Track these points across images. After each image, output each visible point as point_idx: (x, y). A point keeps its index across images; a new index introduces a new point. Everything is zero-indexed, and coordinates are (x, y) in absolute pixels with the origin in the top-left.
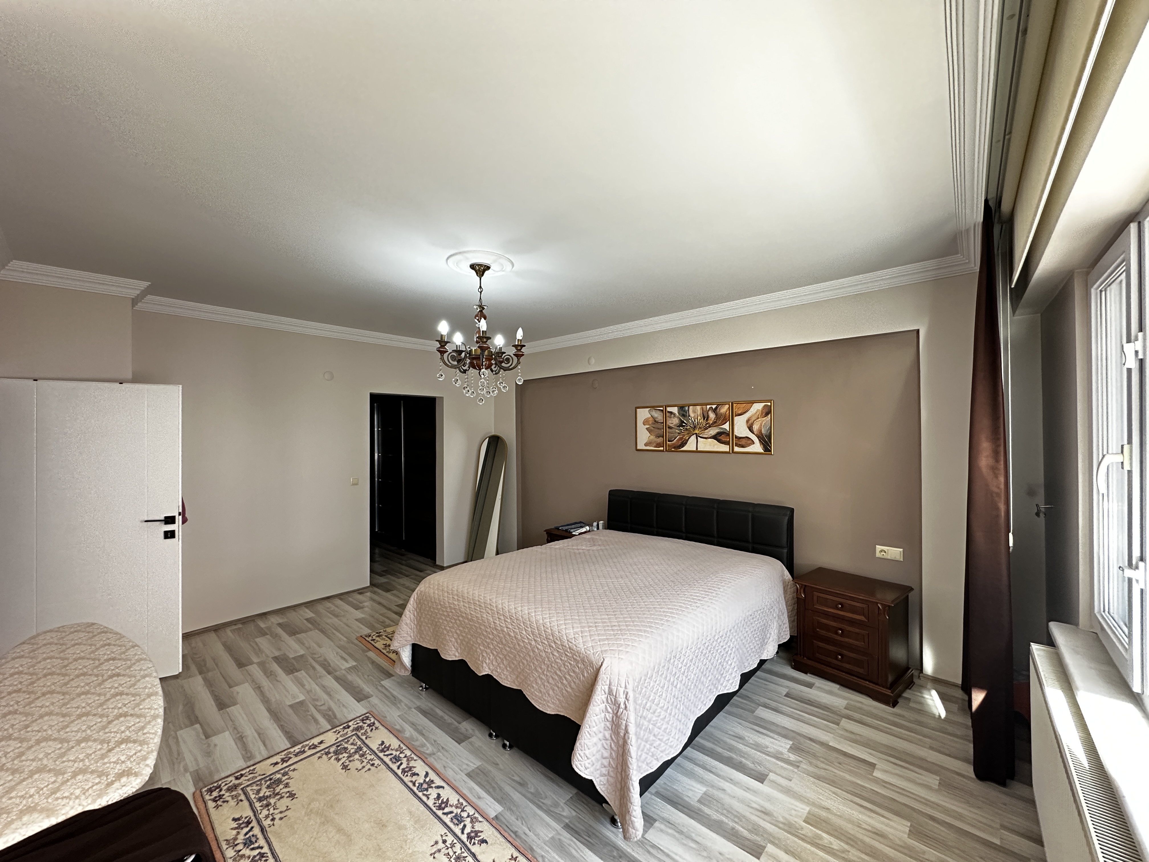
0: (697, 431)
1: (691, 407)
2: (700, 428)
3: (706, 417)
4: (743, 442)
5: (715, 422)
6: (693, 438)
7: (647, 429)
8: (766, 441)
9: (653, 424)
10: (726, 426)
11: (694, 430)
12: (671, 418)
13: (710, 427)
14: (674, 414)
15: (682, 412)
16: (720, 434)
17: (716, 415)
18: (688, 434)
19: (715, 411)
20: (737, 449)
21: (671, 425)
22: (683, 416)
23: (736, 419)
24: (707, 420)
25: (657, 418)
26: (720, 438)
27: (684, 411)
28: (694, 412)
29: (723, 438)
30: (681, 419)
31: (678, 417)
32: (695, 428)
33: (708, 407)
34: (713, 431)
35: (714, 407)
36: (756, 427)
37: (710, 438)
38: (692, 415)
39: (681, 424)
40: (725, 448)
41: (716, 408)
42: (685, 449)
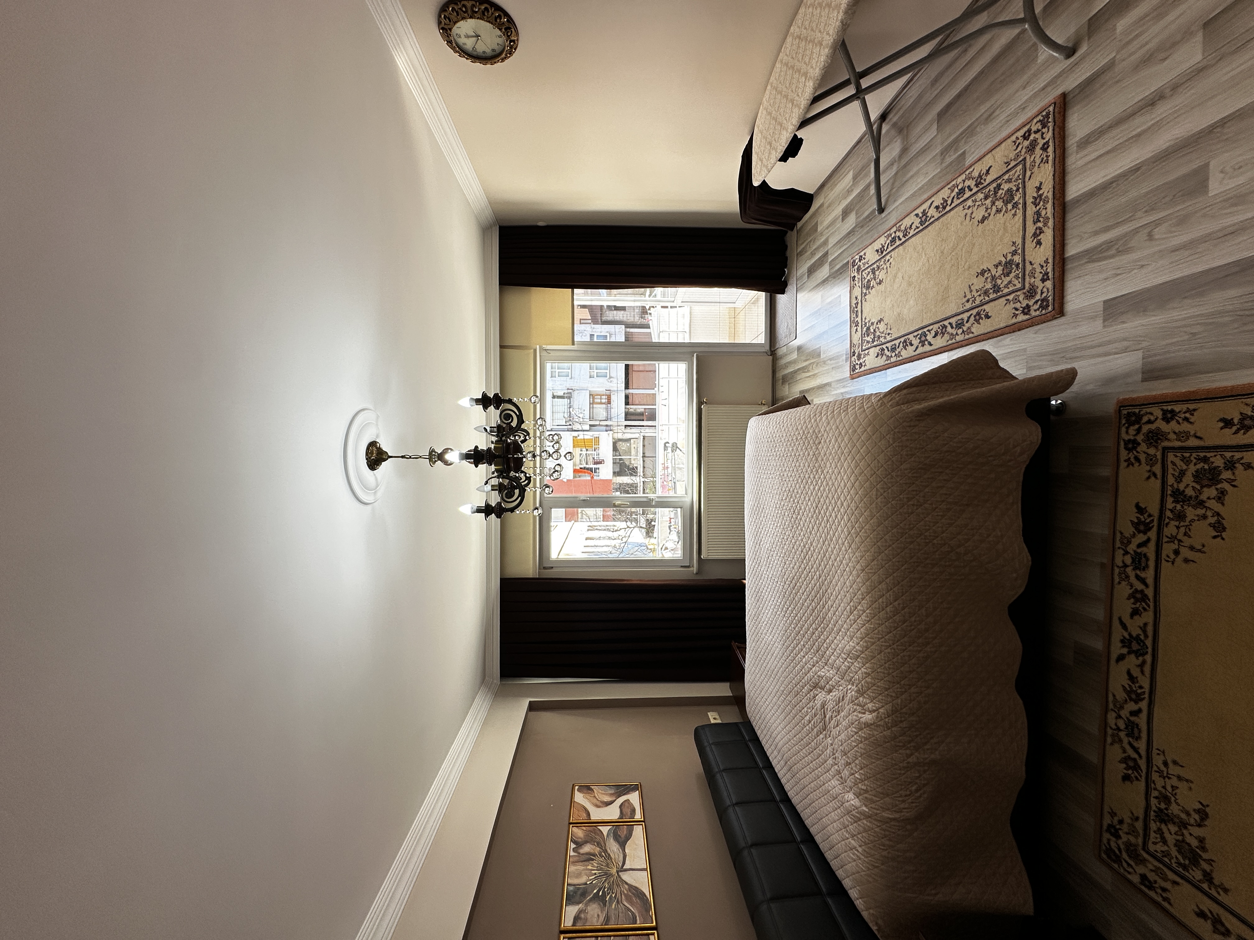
0: (614, 871)
1: (570, 881)
2: (607, 865)
3: (589, 858)
4: (628, 811)
5: (599, 844)
6: (625, 876)
8: (622, 790)
10: (605, 830)
11: (611, 875)
12: (586, 919)
13: (605, 851)
14: (580, 912)
15: (577, 898)
16: (617, 838)
17: (586, 842)
18: (618, 885)
19: (579, 845)
20: (638, 816)
21: (602, 919)
22: (584, 894)
23: (594, 817)
24: (594, 855)
26: (623, 836)
27: (575, 892)
28: (579, 875)
29: (623, 831)
30: (591, 900)
31: (586, 905)
32: (608, 875)
33: (572, 854)
34: (613, 847)
35: (573, 846)
36: (607, 799)
37: (624, 850)
38: (583, 879)
39: (600, 899)
40: (638, 832)
41: (575, 842)
42: (646, 890)
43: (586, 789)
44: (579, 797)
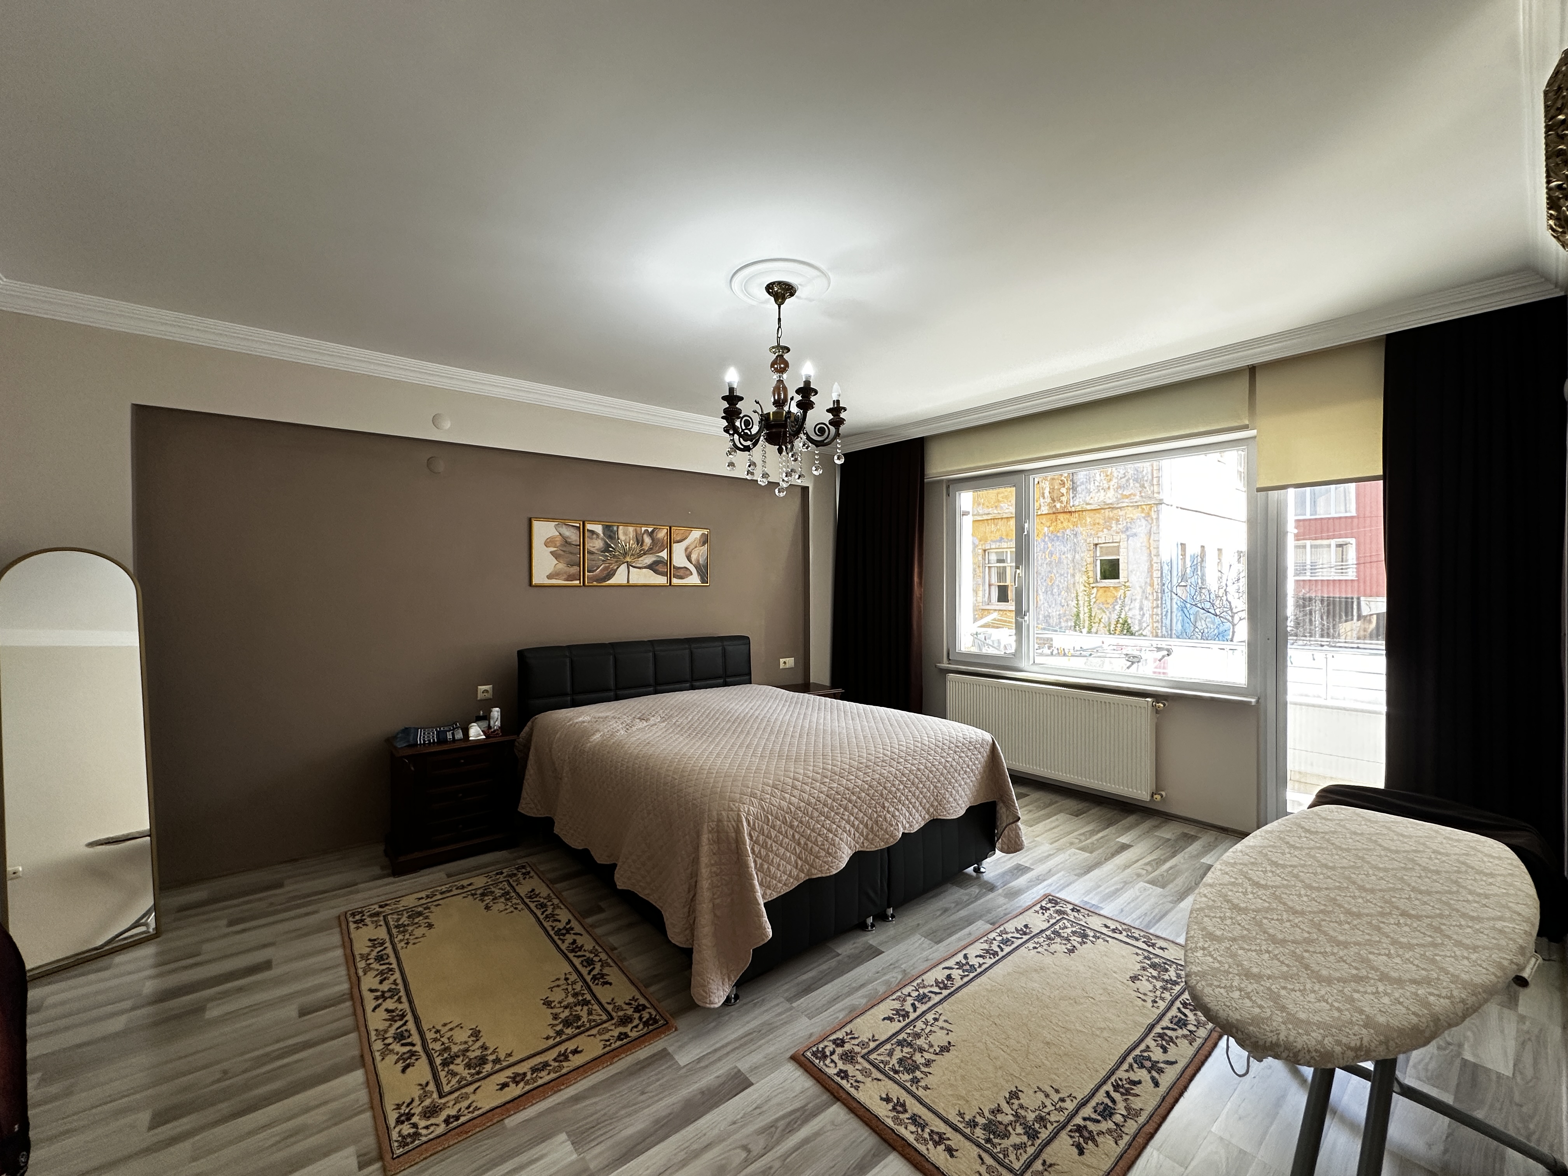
0: (628, 559)
1: (621, 527)
2: (632, 555)
3: (639, 541)
4: (681, 573)
5: (650, 549)
6: (624, 567)
7: (551, 552)
8: (703, 571)
9: (562, 545)
10: (664, 554)
11: (625, 557)
12: (592, 539)
13: (645, 554)
14: (598, 535)
15: (609, 533)
16: (656, 563)
17: (653, 540)
18: (617, 562)
19: (651, 534)
20: (675, 581)
21: (592, 549)
22: (611, 538)
23: (675, 546)
24: (642, 545)
25: (568, 537)
26: (657, 568)
27: (612, 531)
28: (625, 534)
29: (661, 568)
30: (606, 542)
31: (602, 539)
32: (625, 554)
33: (643, 529)
34: (648, 560)
35: (650, 530)
36: (694, 557)
37: (645, 568)
38: (622, 537)
39: (607, 548)
40: (662, 580)
41: (653, 531)
42: (612, 582)
43: (705, 540)
44: (696, 534)
